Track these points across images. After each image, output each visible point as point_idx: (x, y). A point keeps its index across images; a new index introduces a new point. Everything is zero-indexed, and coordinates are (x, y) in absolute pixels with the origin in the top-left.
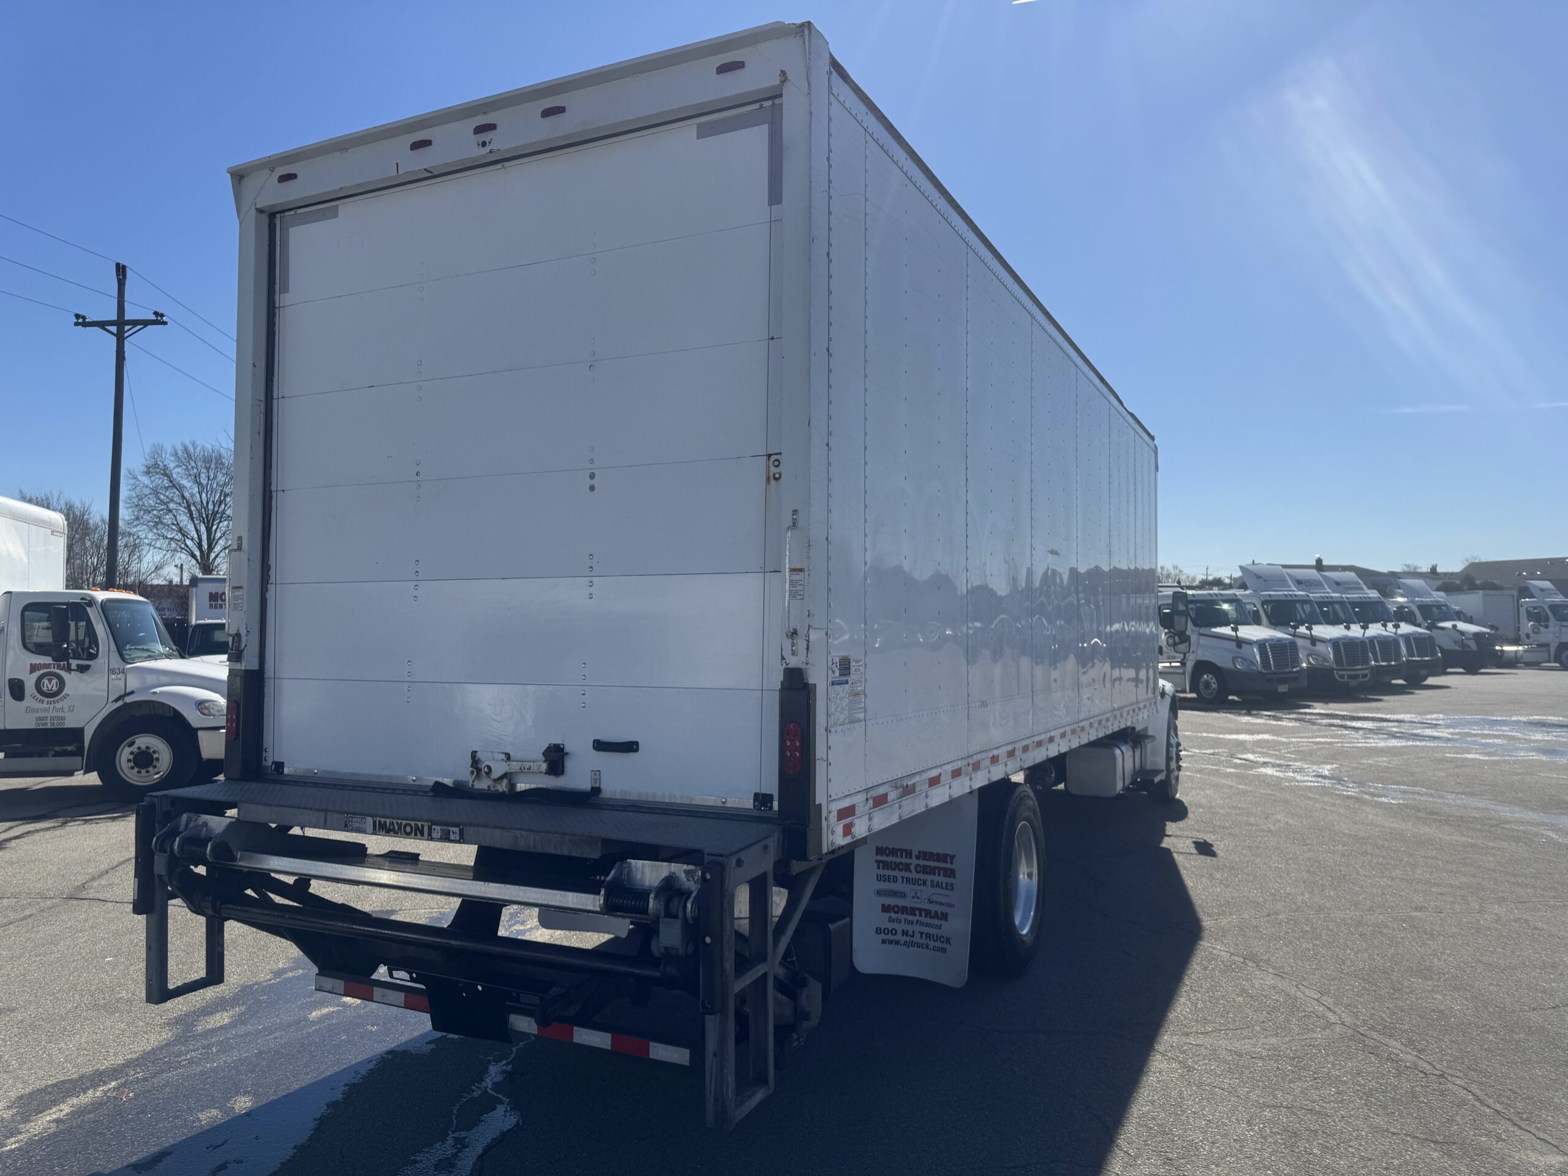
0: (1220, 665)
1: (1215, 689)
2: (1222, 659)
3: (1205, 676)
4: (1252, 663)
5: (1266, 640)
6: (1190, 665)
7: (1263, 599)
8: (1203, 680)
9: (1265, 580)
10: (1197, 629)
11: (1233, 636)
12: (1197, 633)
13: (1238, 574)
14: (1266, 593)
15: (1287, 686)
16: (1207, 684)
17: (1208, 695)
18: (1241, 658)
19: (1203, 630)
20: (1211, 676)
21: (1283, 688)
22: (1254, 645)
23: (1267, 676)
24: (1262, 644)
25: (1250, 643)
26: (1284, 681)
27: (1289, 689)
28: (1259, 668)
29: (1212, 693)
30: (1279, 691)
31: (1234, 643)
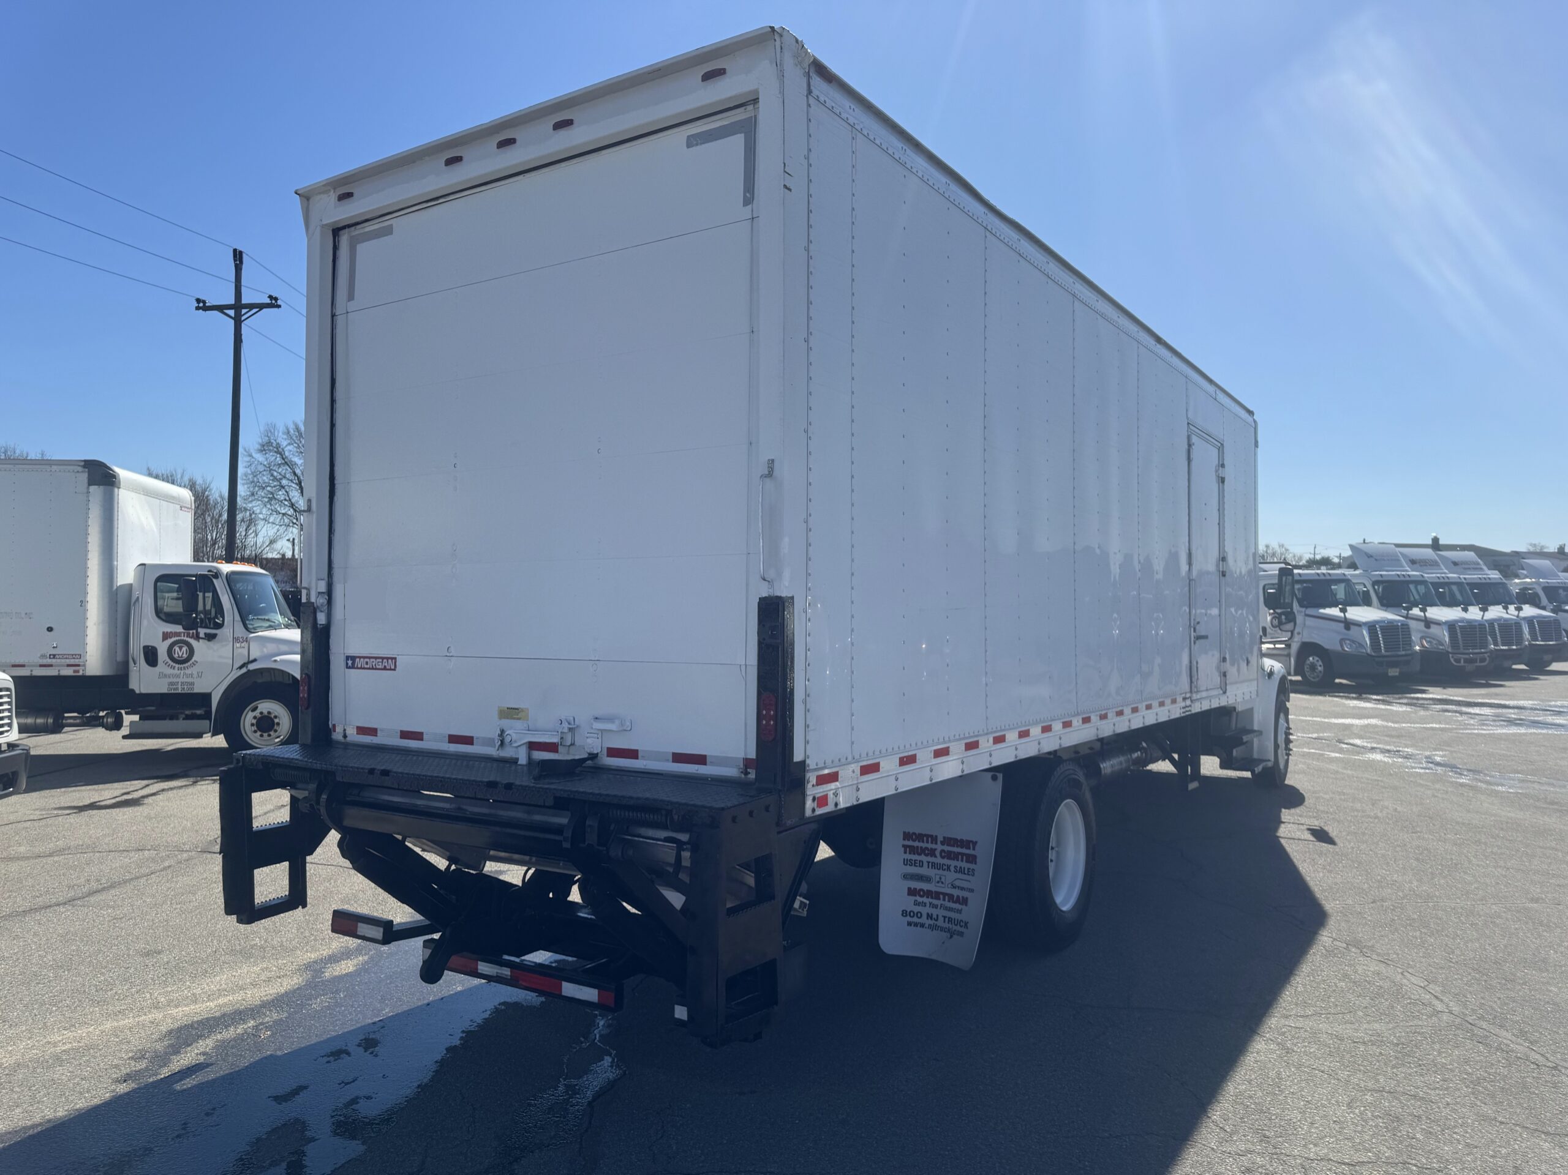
0: (1326, 646)
1: (1320, 672)
2: (1329, 639)
3: (1311, 659)
4: (1361, 645)
5: (1377, 622)
6: (1295, 647)
7: (1373, 580)
8: (1308, 662)
9: (1376, 560)
10: (1303, 609)
11: (1341, 617)
12: (1303, 614)
13: (1347, 553)
14: (1377, 573)
15: (1398, 670)
16: (1313, 667)
17: (1314, 678)
18: (1349, 640)
19: (1310, 611)
20: (1316, 658)
21: (1393, 672)
22: (1363, 627)
23: (1377, 659)
24: (1371, 626)
25: (1358, 624)
26: (1394, 665)
27: (1400, 673)
28: (1369, 651)
29: (1318, 677)
30: (1390, 674)
31: (1342, 625)
